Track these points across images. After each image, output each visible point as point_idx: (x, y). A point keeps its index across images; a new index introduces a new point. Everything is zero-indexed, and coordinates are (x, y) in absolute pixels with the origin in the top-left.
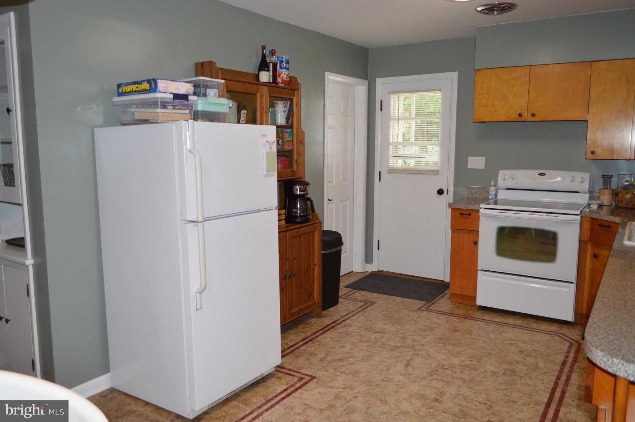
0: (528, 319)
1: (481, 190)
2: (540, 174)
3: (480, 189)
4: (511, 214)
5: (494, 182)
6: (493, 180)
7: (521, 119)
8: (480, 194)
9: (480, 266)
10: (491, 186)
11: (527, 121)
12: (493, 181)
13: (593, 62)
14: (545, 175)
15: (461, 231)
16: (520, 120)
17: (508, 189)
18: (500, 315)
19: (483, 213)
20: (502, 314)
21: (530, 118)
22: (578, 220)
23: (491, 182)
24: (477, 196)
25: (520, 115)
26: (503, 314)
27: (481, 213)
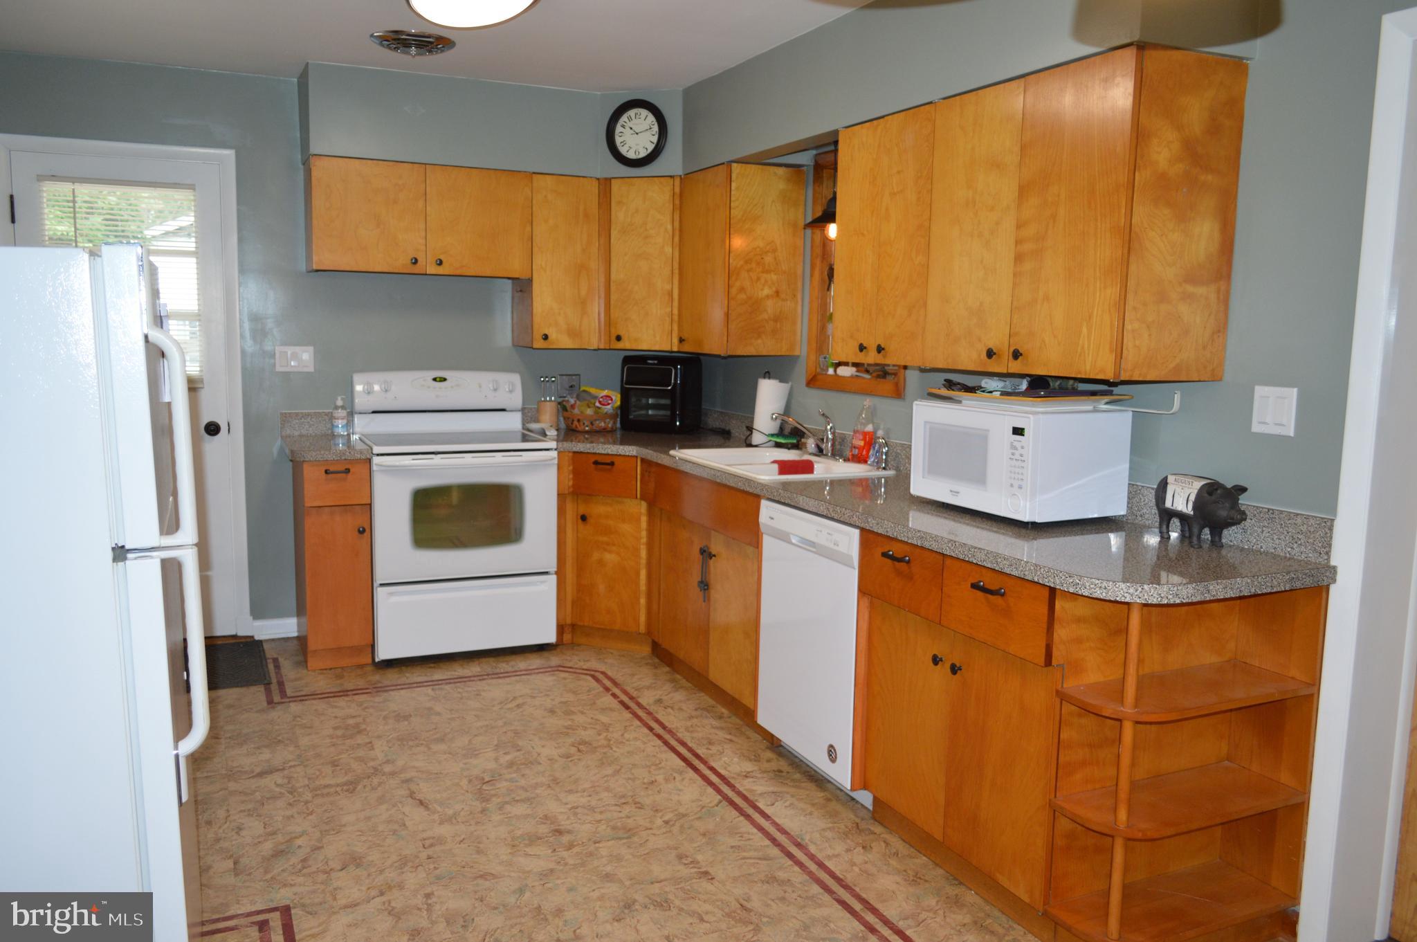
0: (487, 659)
1: (312, 418)
2: (435, 379)
3: (310, 417)
4: (437, 460)
5: (342, 399)
6: (340, 395)
7: (416, 269)
8: (310, 427)
9: (381, 575)
10: (336, 408)
11: (426, 274)
12: (339, 398)
13: (534, 175)
14: (445, 380)
15: (327, 509)
16: (412, 273)
17: (374, 412)
18: (430, 667)
19: (384, 464)
20: (432, 665)
21: (432, 269)
22: (555, 458)
23: (337, 399)
24: (304, 432)
25: (415, 261)
26: (434, 663)
27: (376, 464)
